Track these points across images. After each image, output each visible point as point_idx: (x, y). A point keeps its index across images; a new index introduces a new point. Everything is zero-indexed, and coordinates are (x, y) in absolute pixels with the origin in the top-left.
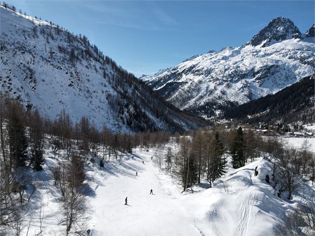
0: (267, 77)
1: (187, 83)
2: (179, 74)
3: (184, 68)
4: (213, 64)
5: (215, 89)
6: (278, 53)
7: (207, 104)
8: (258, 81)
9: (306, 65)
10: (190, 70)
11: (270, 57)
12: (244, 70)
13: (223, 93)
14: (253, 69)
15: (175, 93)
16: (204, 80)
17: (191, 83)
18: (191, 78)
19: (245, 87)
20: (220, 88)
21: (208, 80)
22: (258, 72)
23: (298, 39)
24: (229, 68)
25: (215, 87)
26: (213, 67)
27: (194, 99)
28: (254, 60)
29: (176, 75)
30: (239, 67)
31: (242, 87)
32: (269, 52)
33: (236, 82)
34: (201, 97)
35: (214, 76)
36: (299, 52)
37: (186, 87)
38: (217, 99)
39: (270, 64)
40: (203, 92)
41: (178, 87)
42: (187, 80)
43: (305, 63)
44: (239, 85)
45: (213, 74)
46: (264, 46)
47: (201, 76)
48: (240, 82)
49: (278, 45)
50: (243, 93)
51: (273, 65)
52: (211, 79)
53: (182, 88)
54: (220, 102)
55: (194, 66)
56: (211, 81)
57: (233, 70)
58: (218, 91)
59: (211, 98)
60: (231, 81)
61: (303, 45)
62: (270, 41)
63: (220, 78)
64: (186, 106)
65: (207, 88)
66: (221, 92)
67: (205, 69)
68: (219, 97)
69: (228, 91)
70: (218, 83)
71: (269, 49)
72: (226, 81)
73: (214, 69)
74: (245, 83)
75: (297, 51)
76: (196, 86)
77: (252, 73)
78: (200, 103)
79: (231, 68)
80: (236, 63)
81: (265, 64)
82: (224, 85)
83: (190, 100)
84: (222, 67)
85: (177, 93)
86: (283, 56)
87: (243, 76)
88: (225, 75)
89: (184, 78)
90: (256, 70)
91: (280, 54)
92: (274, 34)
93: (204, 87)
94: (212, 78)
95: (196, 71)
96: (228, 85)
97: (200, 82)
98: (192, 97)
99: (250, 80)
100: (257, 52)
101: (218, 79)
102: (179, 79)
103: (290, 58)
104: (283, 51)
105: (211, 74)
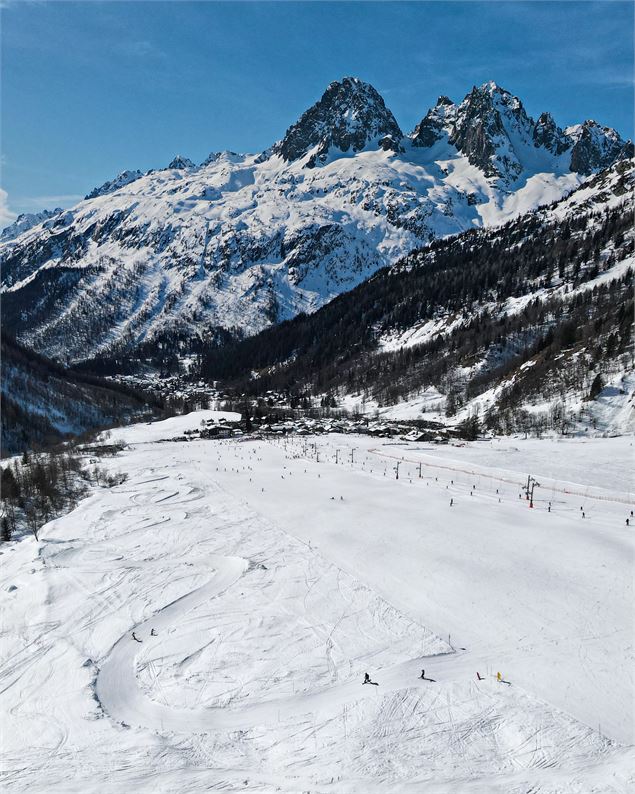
0: (314, 257)
1: (101, 269)
2: (77, 239)
3: (92, 221)
4: (177, 211)
5: (185, 291)
6: (342, 190)
7: (161, 337)
8: (291, 270)
9: (401, 229)
10: (110, 227)
11: (321, 201)
12: (258, 235)
13: (206, 303)
14: (279, 235)
15: (67, 304)
16: (150, 264)
17: (115, 273)
18: (115, 255)
19: (260, 286)
20: (197, 288)
21: (163, 264)
22: (292, 245)
23: (390, 153)
24: (218, 228)
25: (183, 286)
26: (174, 221)
27: (126, 323)
28: (284, 208)
29: (68, 243)
30: (245, 227)
31: (255, 288)
32: (320, 185)
33: (240, 270)
34: (147, 317)
35: (179, 251)
36: (389, 190)
37: (100, 283)
38: (189, 320)
39: (321, 222)
40: (150, 299)
41: (75, 283)
42: (101, 260)
43: (398, 225)
44: (246, 280)
45: (176, 244)
46: (311, 165)
47: (144, 250)
48: (248, 272)
49: (343, 166)
50: (256, 304)
51: (329, 227)
52: (173, 261)
53: (89, 287)
54: (198, 330)
55: (120, 217)
56: (171, 266)
57: (230, 235)
58: (191, 297)
59: (171, 318)
60: (226, 267)
61: (399, 171)
62: (324, 151)
63: (196, 258)
64: (104, 346)
65: (163, 286)
66: (200, 299)
67: (154, 226)
68: (195, 315)
69: (219, 298)
70: (192, 274)
71: (323, 175)
72: (212, 268)
73: (180, 227)
74: (261, 276)
75: (385, 188)
76: (129, 283)
77: (277, 246)
78: (143, 335)
79: (225, 228)
80: (238, 213)
81: (309, 221)
82: (208, 280)
83: (113, 325)
84: (199, 224)
85: (74, 304)
86: (353, 200)
87: (257, 255)
88: (209, 248)
89: (93, 254)
90: (287, 239)
91: (346, 193)
92: (336, 130)
93: (152, 283)
94: (175, 256)
95: (127, 234)
96: (217, 279)
97: (141, 269)
98: (121, 316)
99: (272, 268)
100: (294, 181)
101: (190, 261)
102: (78, 257)
103: (367, 207)
104: (353, 187)
105: (172, 245)
